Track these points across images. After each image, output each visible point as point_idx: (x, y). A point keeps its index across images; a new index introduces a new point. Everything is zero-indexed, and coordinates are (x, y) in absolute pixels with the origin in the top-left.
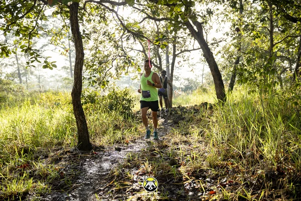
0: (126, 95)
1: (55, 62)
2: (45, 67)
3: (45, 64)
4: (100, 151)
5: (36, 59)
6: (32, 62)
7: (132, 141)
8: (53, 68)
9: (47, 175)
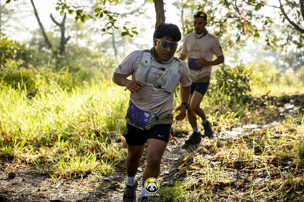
0: (241, 71)
1: (136, 28)
2: (124, 34)
3: (124, 31)
4: (181, 137)
5: (113, 24)
6: (109, 28)
7: (228, 128)
8: (134, 35)
9: (114, 159)
